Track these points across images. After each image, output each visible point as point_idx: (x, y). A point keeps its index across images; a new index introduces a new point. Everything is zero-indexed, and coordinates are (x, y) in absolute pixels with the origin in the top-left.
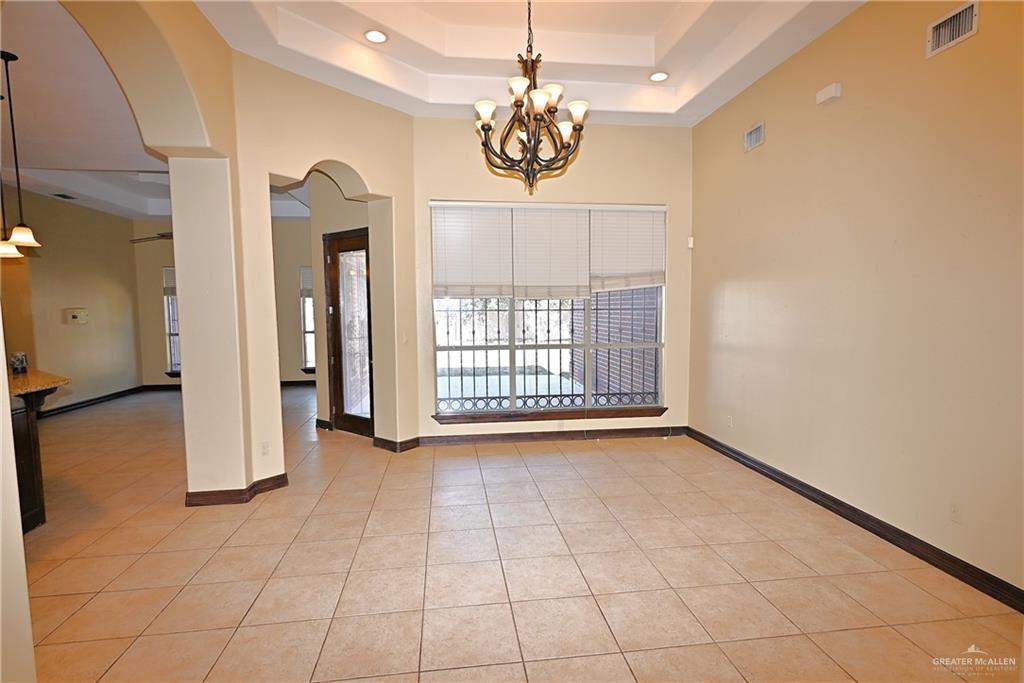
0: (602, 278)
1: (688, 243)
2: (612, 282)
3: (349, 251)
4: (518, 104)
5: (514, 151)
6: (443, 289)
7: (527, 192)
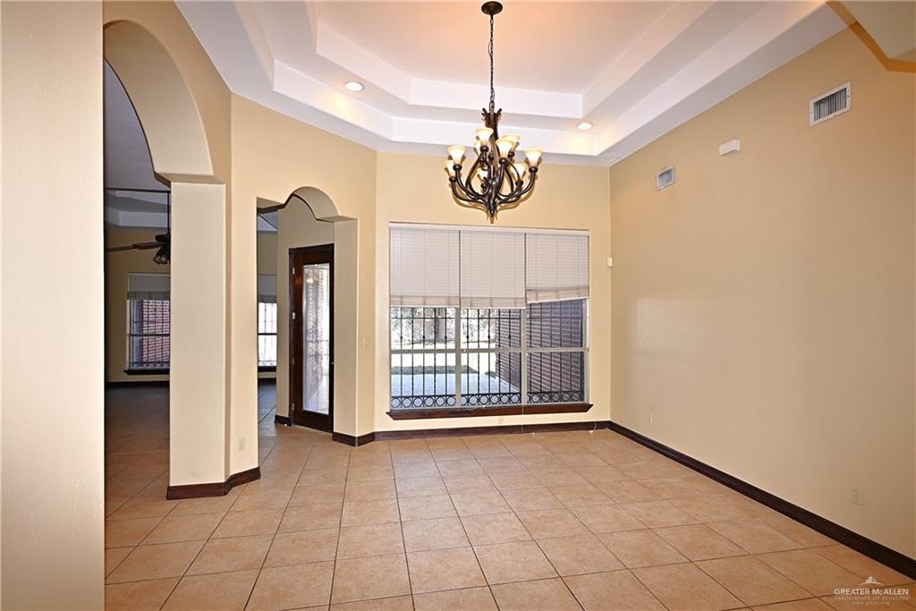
0: (536, 291)
1: (607, 262)
2: (545, 294)
3: (314, 263)
4: (484, 149)
5: (477, 186)
6: (398, 299)
7: (489, 220)
